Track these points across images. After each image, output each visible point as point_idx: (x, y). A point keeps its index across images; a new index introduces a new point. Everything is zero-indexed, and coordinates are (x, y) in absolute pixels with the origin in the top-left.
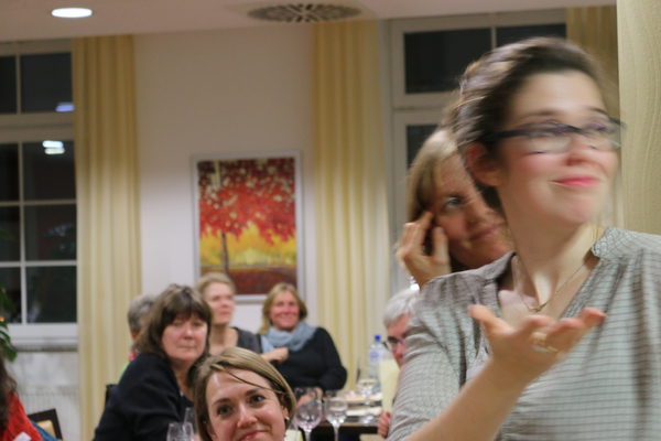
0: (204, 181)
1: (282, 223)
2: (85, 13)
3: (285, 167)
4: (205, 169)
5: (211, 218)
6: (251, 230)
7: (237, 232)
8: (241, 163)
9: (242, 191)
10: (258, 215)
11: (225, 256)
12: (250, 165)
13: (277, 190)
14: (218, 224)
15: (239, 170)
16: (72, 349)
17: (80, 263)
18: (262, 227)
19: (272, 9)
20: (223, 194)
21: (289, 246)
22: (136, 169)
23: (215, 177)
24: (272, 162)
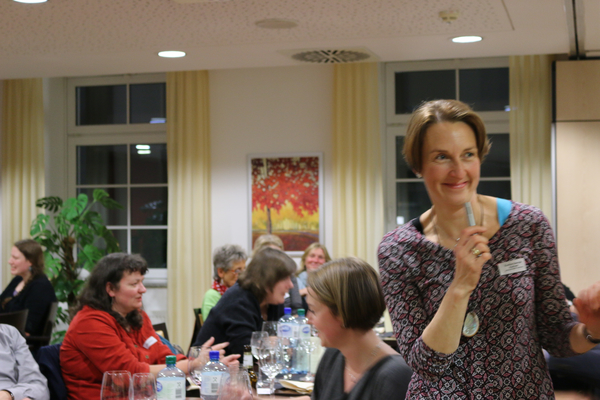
0: (256, 172)
1: (309, 202)
2: (181, 54)
3: (312, 163)
4: (257, 163)
5: (260, 198)
6: (288, 206)
7: (278, 208)
8: (281, 160)
9: (282, 179)
10: (293, 196)
11: (269, 224)
12: (288, 161)
13: (306, 179)
14: (265, 202)
15: (280, 165)
16: (163, 286)
17: (169, 227)
18: (295, 205)
19: (309, 53)
20: (268, 181)
21: (314, 218)
22: (209, 163)
23: (263, 170)
24: (303, 160)
